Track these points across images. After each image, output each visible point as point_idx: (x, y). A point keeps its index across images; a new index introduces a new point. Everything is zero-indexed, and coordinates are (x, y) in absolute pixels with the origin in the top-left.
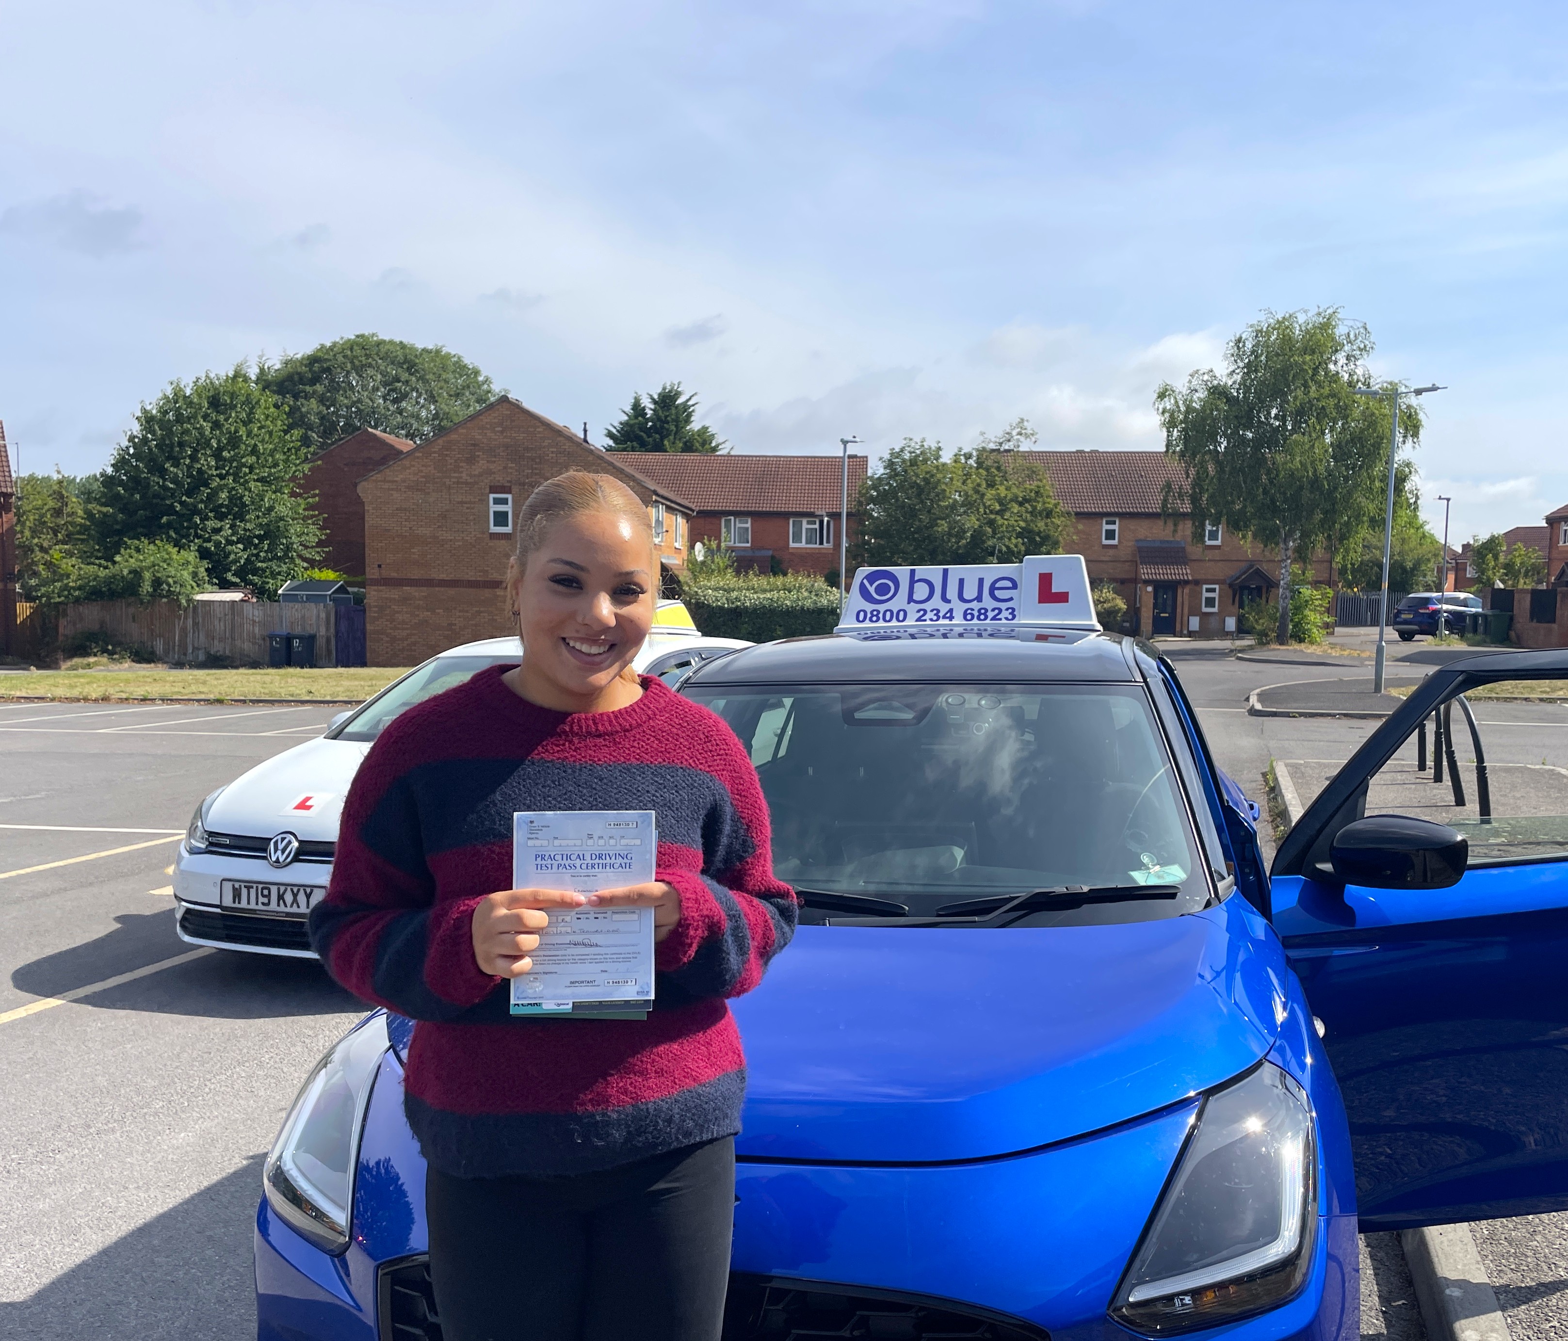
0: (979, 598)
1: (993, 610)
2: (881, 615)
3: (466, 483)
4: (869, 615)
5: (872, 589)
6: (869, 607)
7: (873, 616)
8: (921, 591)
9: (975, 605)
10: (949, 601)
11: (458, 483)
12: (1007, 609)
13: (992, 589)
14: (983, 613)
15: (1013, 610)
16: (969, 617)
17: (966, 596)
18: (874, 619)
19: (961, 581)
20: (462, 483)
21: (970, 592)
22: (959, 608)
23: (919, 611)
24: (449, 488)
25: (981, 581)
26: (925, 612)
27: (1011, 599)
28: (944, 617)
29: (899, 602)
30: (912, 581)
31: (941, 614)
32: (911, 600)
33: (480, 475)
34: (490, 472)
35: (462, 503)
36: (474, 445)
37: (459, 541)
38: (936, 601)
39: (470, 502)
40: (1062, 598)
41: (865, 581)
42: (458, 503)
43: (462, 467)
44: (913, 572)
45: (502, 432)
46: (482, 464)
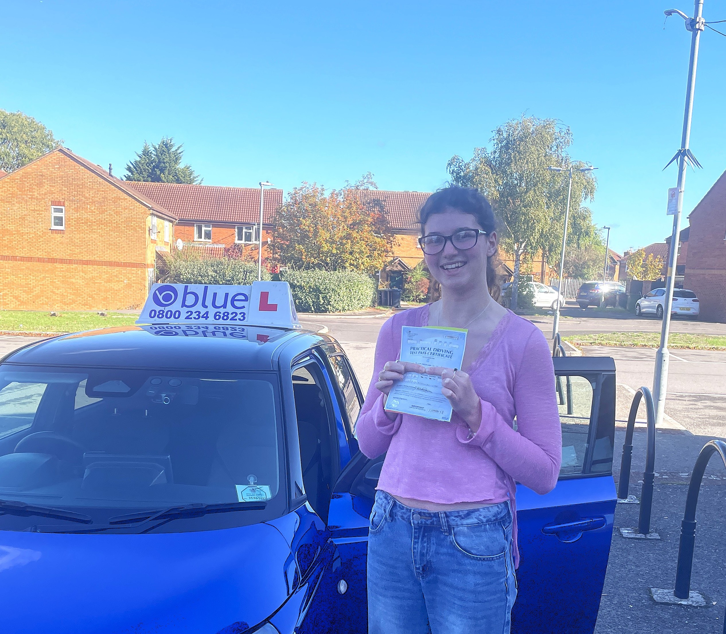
0: (225, 306)
1: (232, 314)
2: (164, 314)
3: (37, 199)
4: (157, 313)
5: (160, 297)
6: (158, 308)
7: (160, 314)
8: (190, 300)
9: (222, 310)
10: (206, 307)
11: (32, 198)
12: (240, 314)
13: (233, 300)
14: (226, 316)
15: (244, 314)
16: (217, 317)
17: (217, 304)
18: (161, 316)
19: (215, 294)
20: (34, 198)
21: (220, 302)
22: (212, 311)
23: (187, 312)
24: (26, 201)
25: (227, 295)
26: (192, 313)
27: (244, 307)
28: (203, 317)
29: (176, 306)
30: (186, 293)
31: (201, 315)
32: (184, 305)
33: (45, 194)
34: (52, 193)
35: (34, 210)
36: (42, 175)
37: (32, 234)
38: (199, 307)
39: (39, 210)
40: (274, 308)
41: (157, 292)
42: (32, 210)
43: (35, 189)
44: (186, 287)
45: (59, 168)
46: (46, 187)
